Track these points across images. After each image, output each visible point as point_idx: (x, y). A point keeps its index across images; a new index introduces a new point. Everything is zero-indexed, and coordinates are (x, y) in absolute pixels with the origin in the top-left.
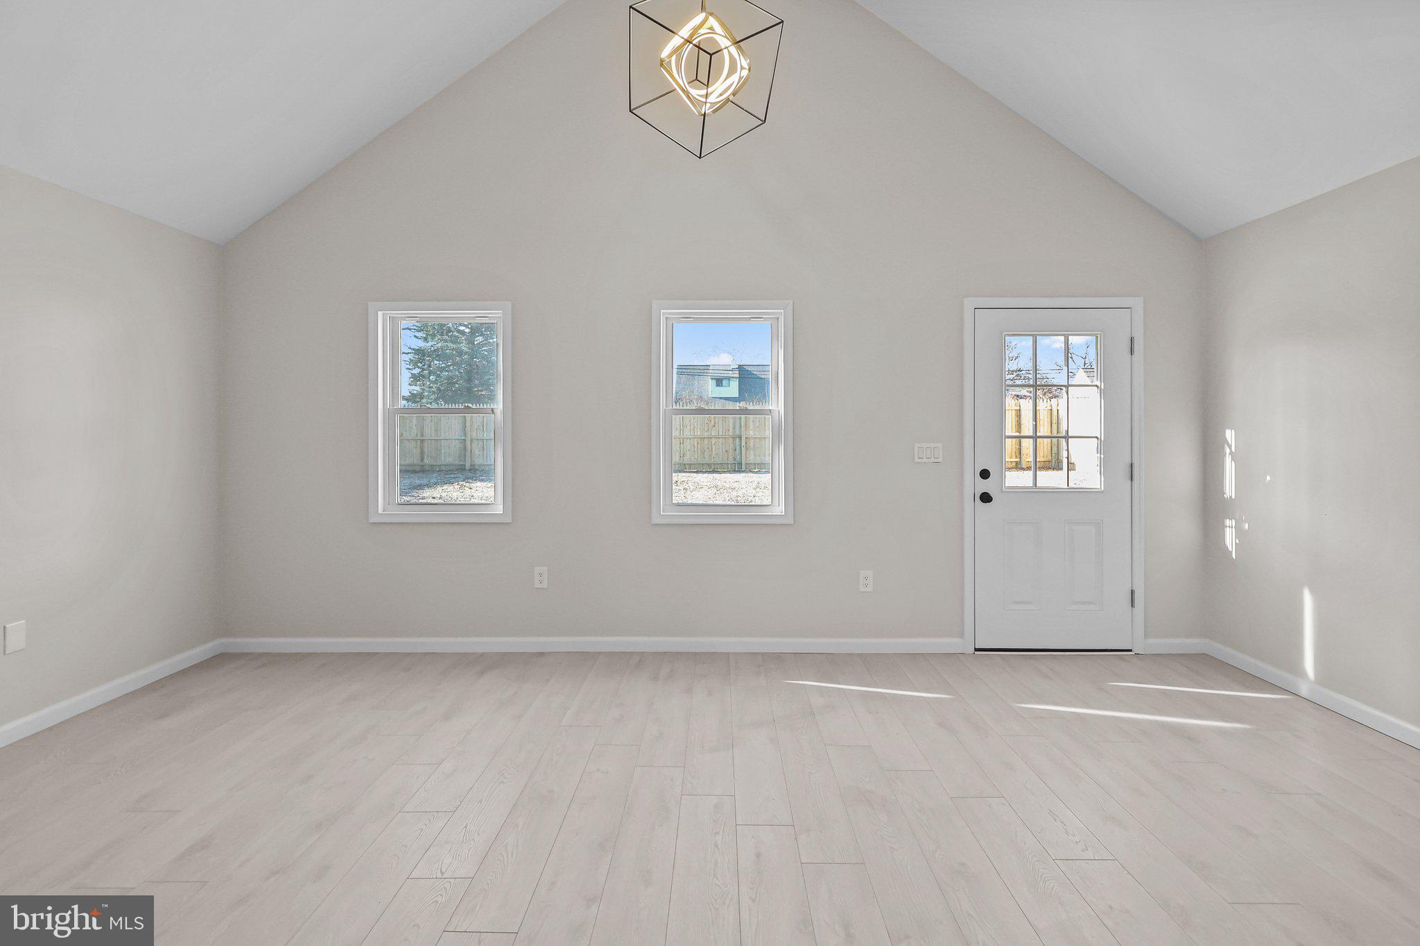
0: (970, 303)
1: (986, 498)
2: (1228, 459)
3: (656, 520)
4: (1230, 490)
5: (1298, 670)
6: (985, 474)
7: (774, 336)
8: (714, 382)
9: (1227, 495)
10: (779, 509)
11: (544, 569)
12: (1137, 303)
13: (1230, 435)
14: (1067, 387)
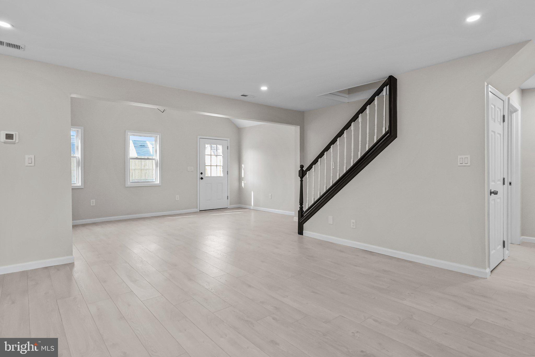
0: (199, 137)
1: (202, 178)
2: (243, 170)
3: (126, 186)
4: (243, 176)
5: (250, 205)
6: (202, 173)
7: (156, 141)
8: (132, 141)
9: (242, 177)
10: (158, 182)
11: (94, 200)
12: (229, 139)
13: (243, 165)
14: (217, 155)
